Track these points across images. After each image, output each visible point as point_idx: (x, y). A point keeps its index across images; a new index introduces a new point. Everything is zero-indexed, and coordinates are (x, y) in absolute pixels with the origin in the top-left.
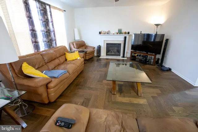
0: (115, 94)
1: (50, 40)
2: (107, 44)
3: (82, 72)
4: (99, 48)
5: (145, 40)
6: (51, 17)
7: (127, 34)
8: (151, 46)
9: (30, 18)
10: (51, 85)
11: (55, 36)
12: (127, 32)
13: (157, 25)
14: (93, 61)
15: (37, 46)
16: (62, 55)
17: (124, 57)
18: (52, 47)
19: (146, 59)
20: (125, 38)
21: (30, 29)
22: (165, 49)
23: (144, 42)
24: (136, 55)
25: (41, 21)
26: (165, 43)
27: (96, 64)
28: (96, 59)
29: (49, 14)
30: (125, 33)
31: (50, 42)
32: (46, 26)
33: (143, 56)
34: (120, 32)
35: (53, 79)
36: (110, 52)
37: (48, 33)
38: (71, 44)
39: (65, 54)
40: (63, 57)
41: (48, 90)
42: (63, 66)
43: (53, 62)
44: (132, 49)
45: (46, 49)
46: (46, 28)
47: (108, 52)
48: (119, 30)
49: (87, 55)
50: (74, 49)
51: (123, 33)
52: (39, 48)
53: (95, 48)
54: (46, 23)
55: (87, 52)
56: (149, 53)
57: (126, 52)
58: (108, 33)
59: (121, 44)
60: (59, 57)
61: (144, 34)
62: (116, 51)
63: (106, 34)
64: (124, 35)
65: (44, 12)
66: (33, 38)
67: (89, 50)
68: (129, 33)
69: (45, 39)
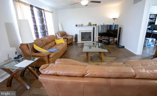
0: (88, 61)
1: (45, 31)
2: (82, 33)
3: (66, 52)
4: (76, 36)
5: (109, 29)
6: (45, 17)
7: (95, 26)
8: (113, 33)
9: (34, 18)
10: (51, 56)
11: (47, 29)
12: (95, 24)
13: (114, 19)
14: (72, 45)
15: (37, 36)
16: (53, 41)
17: (94, 41)
18: (46, 36)
19: (109, 42)
20: (94, 28)
21: (34, 25)
22: (119, 34)
23: (108, 31)
24: (102, 39)
25: (40, 20)
26: (119, 30)
27: (75, 46)
28: (74, 43)
29: (43, 15)
30: (94, 25)
31: (45, 32)
32: (42, 23)
33: (106, 40)
34: (90, 24)
35: (51, 53)
36: (84, 38)
37: (43, 27)
38: (57, 34)
39: (54, 40)
40: (54, 42)
41: (49, 59)
42: (54, 47)
43: (48, 45)
44: (99, 36)
45: (43, 37)
46: (42, 24)
47: (83, 38)
48: (89, 23)
49: (68, 41)
50: (59, 37)
51: (92, 25)
52: (39, 36)
53: (73, 36)
54: (42, 21)
55: (68, 39)
56: (110, 37)
57: (95, 38)
58: (82, 25)
59: (91, 32)
60: (51, 42)
61: (108, 25)
62: (88, 37)
63: (80, 26)
64: (93, 27)
65: (41, 14)
66: (35, 30)
67: (69, 38)
68: (96, 25)
69: (42, 31)
